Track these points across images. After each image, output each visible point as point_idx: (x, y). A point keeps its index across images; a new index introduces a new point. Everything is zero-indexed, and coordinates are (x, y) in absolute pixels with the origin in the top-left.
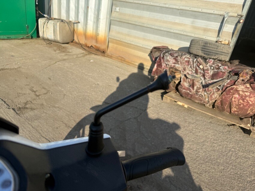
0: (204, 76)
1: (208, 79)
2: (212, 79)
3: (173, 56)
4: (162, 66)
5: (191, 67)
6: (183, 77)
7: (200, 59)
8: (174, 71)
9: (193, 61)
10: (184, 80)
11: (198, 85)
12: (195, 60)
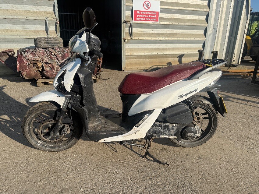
0: (57, 59)
1: (61, 60)
2: (63, 59)
3: (30, 52)
4: (24, 61)
5: (46, 56)
6: (44, 64)
7: (50, 49)
8: (35, 62)
9: (46, 52)
10: (46, 66)
11: (56, 66)
12: (47, 50)
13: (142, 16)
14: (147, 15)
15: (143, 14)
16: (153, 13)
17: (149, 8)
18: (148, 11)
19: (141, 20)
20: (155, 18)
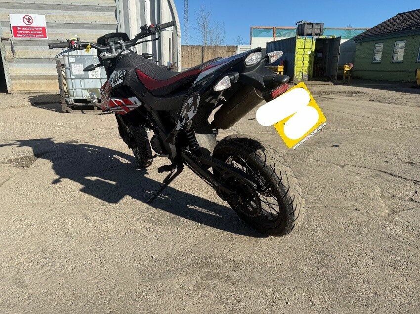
13: (24, 32)
14: (30, 31)
15: (24, 30)
16: (37, 29)
17: (31, 23)
18: (30, 27)
19: (23, 37)
20: (41, 34)
